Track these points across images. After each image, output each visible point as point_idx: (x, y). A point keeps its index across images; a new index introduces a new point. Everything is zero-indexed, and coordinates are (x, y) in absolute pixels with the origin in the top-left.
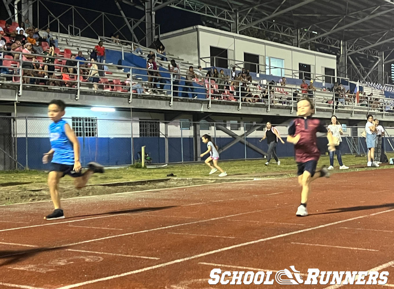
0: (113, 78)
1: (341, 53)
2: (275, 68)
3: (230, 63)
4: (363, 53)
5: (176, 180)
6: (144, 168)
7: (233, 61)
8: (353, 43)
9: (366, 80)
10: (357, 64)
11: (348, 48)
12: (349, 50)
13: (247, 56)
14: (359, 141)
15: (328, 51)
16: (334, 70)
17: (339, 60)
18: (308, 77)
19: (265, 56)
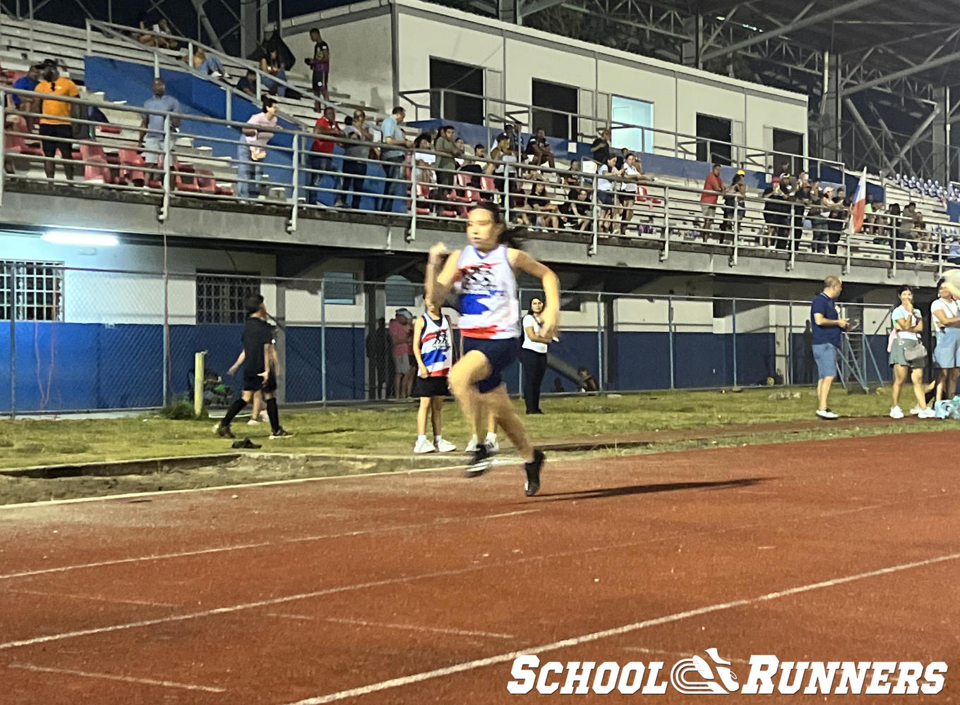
0: (119, 143)
1: (826, 89)
2: (627, 126)
3: (490, 108)
4: (889, 90)
5: (257, 459)
6: (200, 419)
7: (499, 104)
8: (859, 60)
9: (897, 168)
10: (871, 121)
11: (844, 75)
12: (848, 80)
13: (543, 91)
14: (866, 345)
15: (787, 81)
16: (801, 136)
17: (817, 110)
18: (723, 154)
19: (596, 93)
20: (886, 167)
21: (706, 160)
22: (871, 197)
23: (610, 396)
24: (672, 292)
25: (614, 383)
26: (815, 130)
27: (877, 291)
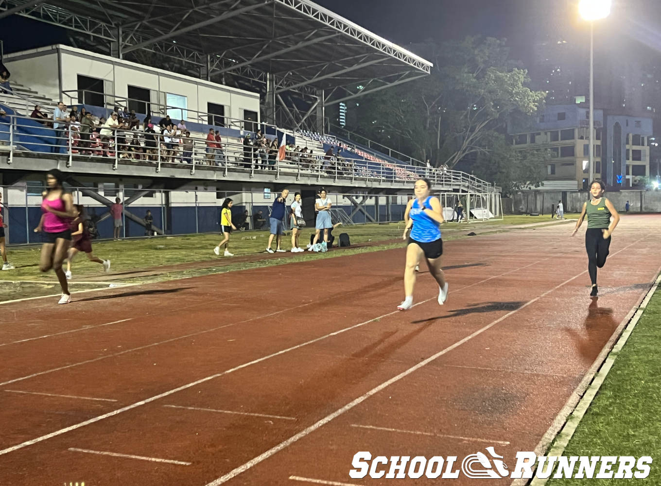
1: (268, 90)
2: (174, 108)
3: (107, 99)
4: (297, 91)
7: (111, 97)
8: (283, 77)
9: (301, 127)
10: (289, 105)
11: (276, 84)
12: (278, 86)
13: (132, 90)
15: (250, 87)
16: (256, 113)
17: (264, 100)
18: (220, 122)
19: (159, 92)
20: (296, 126)
21: (212, 124)
22: (288, 142)
23: (168, 238)
24: (196, 189)
25: (170, 231)
26: (263, 109)
27: (291, 186)
